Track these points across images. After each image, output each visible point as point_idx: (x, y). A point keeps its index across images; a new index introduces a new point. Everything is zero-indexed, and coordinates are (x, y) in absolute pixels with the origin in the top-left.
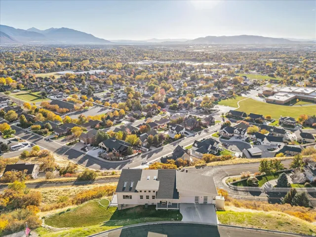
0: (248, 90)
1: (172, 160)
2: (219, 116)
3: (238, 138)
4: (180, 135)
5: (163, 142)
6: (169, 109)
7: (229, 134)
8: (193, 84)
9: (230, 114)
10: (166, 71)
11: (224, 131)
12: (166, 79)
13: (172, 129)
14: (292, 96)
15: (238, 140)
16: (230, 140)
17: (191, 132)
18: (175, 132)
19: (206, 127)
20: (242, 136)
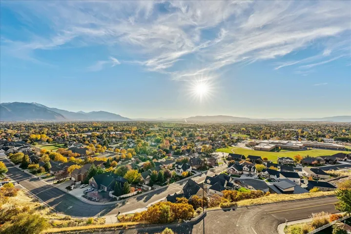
0: (236, 142)
1: (183, 198)
2: (220, 159)
3: (248, 175)
4: (187, 173)
5: (168, 180)
6: (174, 154)
7: (238, 172)
8: (191, 139)
9: (230, 156)
10: (170, 132)
11: (232, 169)
12: (170, 136)
13: (178, 168)
14: (273, 145)
15: (249, 178)
16: (241, 178)
17: (198, 171)
18: (181, 170)
19: (212, 167)
20: (252, 173)
